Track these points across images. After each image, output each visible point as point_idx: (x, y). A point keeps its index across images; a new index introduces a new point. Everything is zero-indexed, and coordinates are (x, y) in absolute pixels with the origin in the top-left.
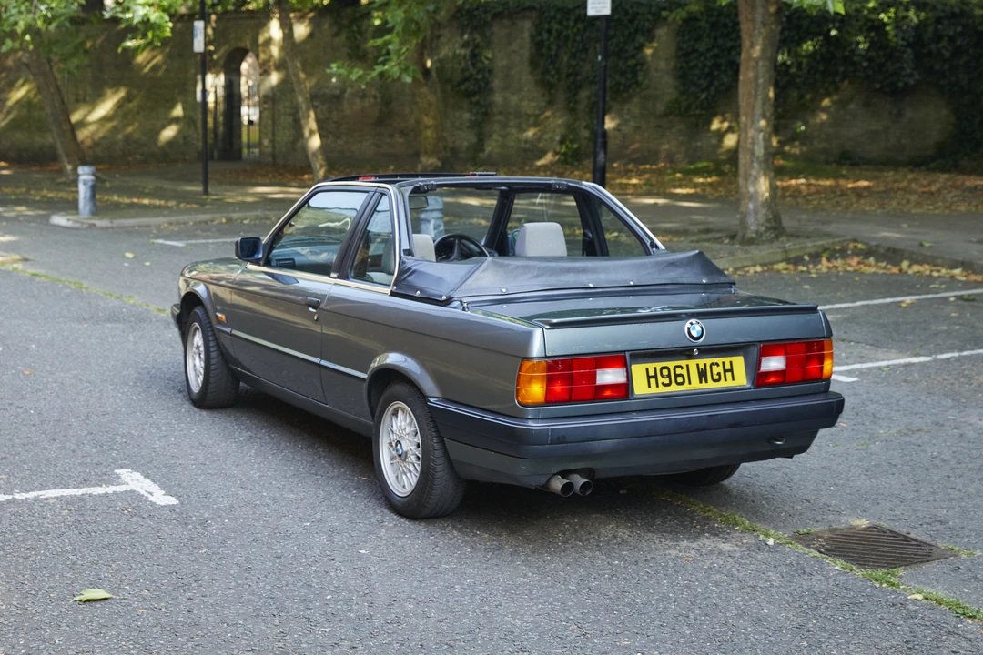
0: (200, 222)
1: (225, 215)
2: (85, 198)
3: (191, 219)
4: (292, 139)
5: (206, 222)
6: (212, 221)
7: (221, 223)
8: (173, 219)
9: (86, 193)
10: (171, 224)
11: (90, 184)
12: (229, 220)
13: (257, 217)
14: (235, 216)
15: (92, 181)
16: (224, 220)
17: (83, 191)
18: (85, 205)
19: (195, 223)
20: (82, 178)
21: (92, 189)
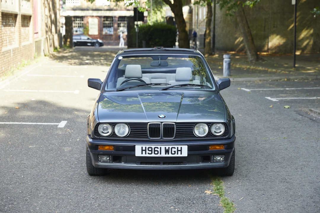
0: (274, 80)
1: (287, 77)
2: (226, 68)
3: (270, 78)
5: (277, 80)
6: (280, 80)
7: (284, 81)
8: (262, 78)
9: (226, 66)
10: (260, 80)
11: (228, 62)
13: (302, 78)
14: (291, 78)
15: (229, 61)
16: (286, 80)
17: (225, 66)
18: (225, 72)
19: (272, 81)
20: (225, 60)
21: (229, 64)
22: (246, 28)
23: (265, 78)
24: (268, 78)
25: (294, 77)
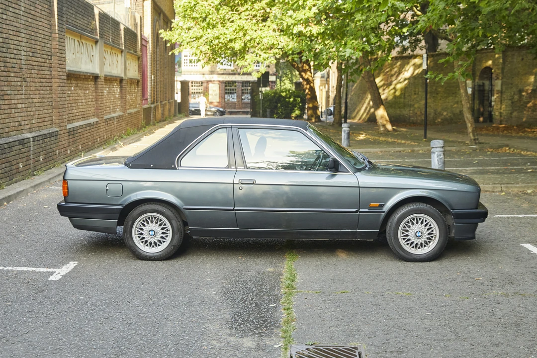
0: (397, 152)
1: (411, 148)
2: (344, 138)
3: (392, 150)
4: (510, 112)
5: (400, 152)
6: (403, 151)
7: (408, 152)
8: (383, 149)
10: (382, 152)
11: (347, 132)
12: (413, 151)
14: (416, 149)
15: (348, 130)
16: (410, 151)
17: (344, 135)
18: (344, 142)
19: (394, 152)
20: (343, 129)
21: (349, 134)
22: (376, 95)
23: (387, 149)
24: (390, 149)
25: (419, 148)
